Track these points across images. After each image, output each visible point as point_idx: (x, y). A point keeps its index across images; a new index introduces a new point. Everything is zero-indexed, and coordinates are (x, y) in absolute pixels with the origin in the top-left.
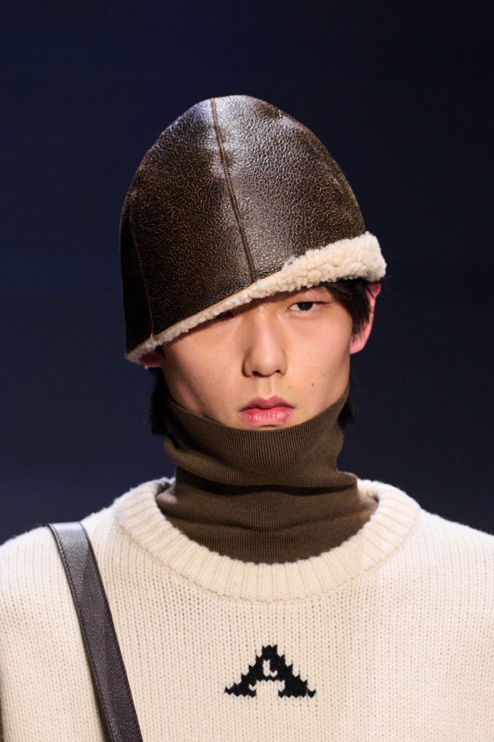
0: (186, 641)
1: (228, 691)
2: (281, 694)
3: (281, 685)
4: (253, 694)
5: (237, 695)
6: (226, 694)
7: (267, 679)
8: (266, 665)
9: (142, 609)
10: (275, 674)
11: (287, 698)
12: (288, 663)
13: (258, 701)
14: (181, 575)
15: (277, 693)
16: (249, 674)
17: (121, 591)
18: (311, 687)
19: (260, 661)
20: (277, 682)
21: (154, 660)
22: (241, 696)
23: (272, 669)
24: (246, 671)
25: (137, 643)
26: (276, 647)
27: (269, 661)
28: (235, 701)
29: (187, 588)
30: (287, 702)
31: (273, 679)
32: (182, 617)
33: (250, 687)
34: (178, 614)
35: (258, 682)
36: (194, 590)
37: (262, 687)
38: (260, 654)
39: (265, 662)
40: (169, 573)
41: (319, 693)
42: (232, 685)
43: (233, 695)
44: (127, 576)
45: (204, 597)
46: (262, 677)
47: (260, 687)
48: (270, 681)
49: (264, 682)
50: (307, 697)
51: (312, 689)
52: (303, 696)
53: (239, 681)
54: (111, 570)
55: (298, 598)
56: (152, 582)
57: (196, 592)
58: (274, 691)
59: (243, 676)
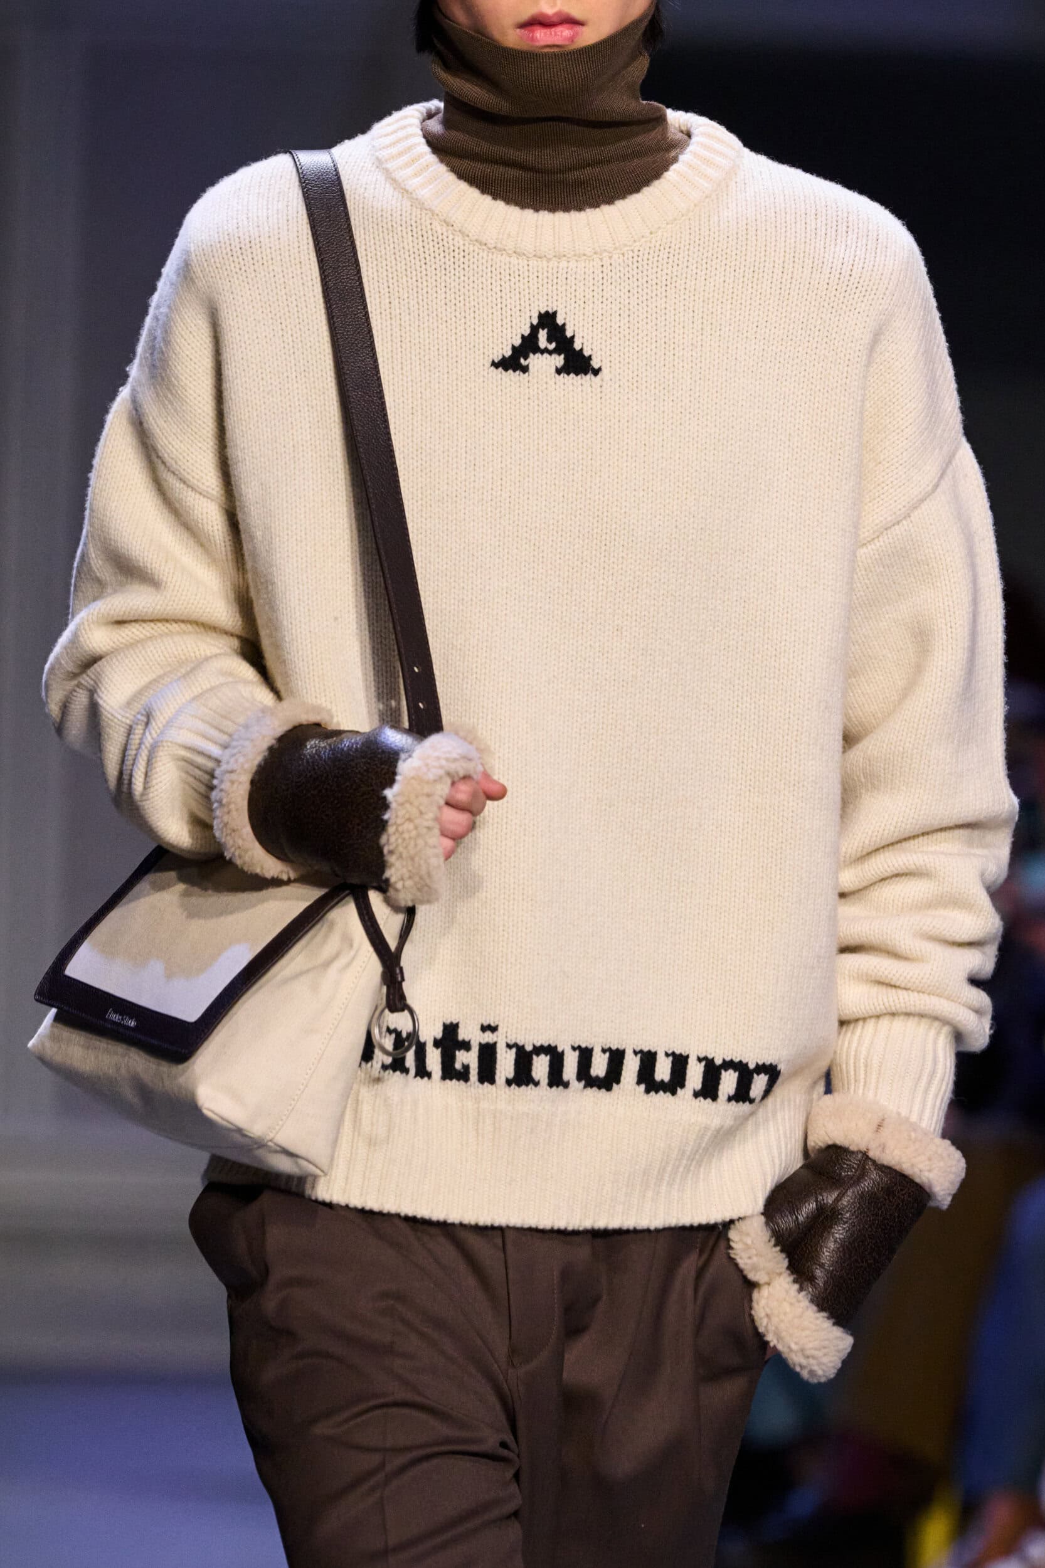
0: (447, 301)
1: (495, 365)
2: (559, 371)
3: (559, 360)
4: (525, 369)
5: (506, 370)
6: (493, 368)
7: (543, 352)
8: (543, 335)
9: (396, 259)
10: (552, 346)
11: (566, 375)
12: (569, 334)
13: (530, 378)
14: (445, 221)
15: (554, 369)
16: (521, 345)
17: (372, 236)
18: (595, 364)
19: (534, 329)
20: (554, 356)
21: (408, 323)
22: (510, 372)
23: (549, 340)
24: (518, 342)
25: (387, 301)
26: (555, 313)
27: (546, 331)
28: (503, 377)
29: (451, 237)
30: (566, 381)
31: (550, 353)
32: (443, 272)
33: (522, 361)
34: (439, 269)
35: (531, 355)
36: (459, 240)
37: (536, 361)
38: (535, 322)
39: (541, 331)
40: (431, 219)
41: (605, 372)
42: (500, 357)
43: (500, 369)
44: (380, 219)
45: (471, 248)
46: (536, 350)
47: (535, 361)
48: (546, 355)
49: (538, 355)
50: (590, 376)
51: (596, 367)
52: (586, 374)
53: (508, 353)
54: (361, 211)
55: (584, 255)
56: (409, 228)
57: (462, 242)
58: (551, 366)
59: (513, 347)
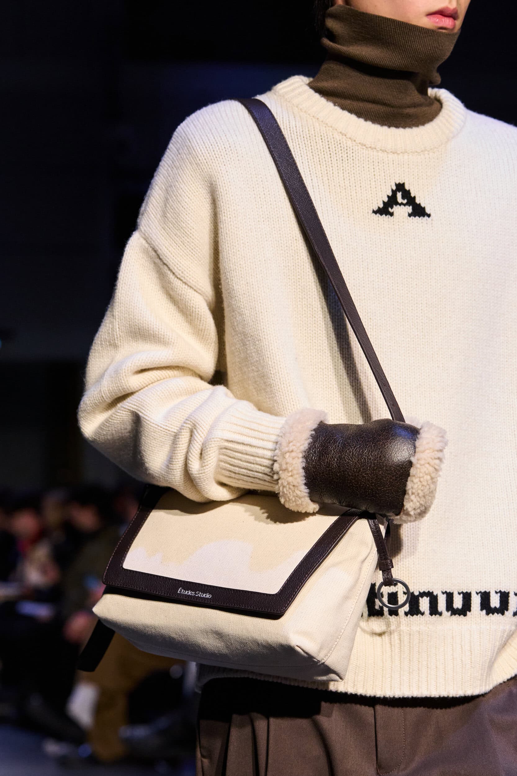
0: (345, 177)
1: (375, 212)
2: (410, 215)
3: (409, 209)
4: (392, 214)
5: (381, 214)
6: (374, 214)
7: (401, 204)
8: (399, 195)
9: (313, 155)
10: (405, 201)
11: (413, 217)
12: (412, 195)
13: (394, 219)
14: (341, 133)
15: (407, 214)
16: (388, 201)
17: (297, 143)
18: (428, 211)
19: (394, 193)
20: (407, 207)
21: (323, 190)
22: (384, 215)
23: (403, 198)
24: (386, 200)
25: (310, 178)
26: (404, 184)
27: (401, 193)
28: (380, 219)
29: (345, 142)
30: (414, 221)
31: (405, 205)
32: (341, 161)
33: (390, 209)
34: (338, 160)
35: (394, 206)
36: (349, 143)
37: (397, 210)
38: (394, 188)
39: (398, 193)
40: (332, 132)
41: (432, 215)
42: (377, 208)
43: (378, 215)
44: (301, 133)
45: (357, 148)
46: (397, 203)
47: (396, 209)
48: (402, 206)
49: (398, 206)
50: (426, 218)
51: (429, 213)
52: (424, 217)
53: (381, 206)
54: (289, 129)
55: (417, 152)
56: (320, 138)
57: (351, 145)
58: (405, 212)
59: (384, 202)
